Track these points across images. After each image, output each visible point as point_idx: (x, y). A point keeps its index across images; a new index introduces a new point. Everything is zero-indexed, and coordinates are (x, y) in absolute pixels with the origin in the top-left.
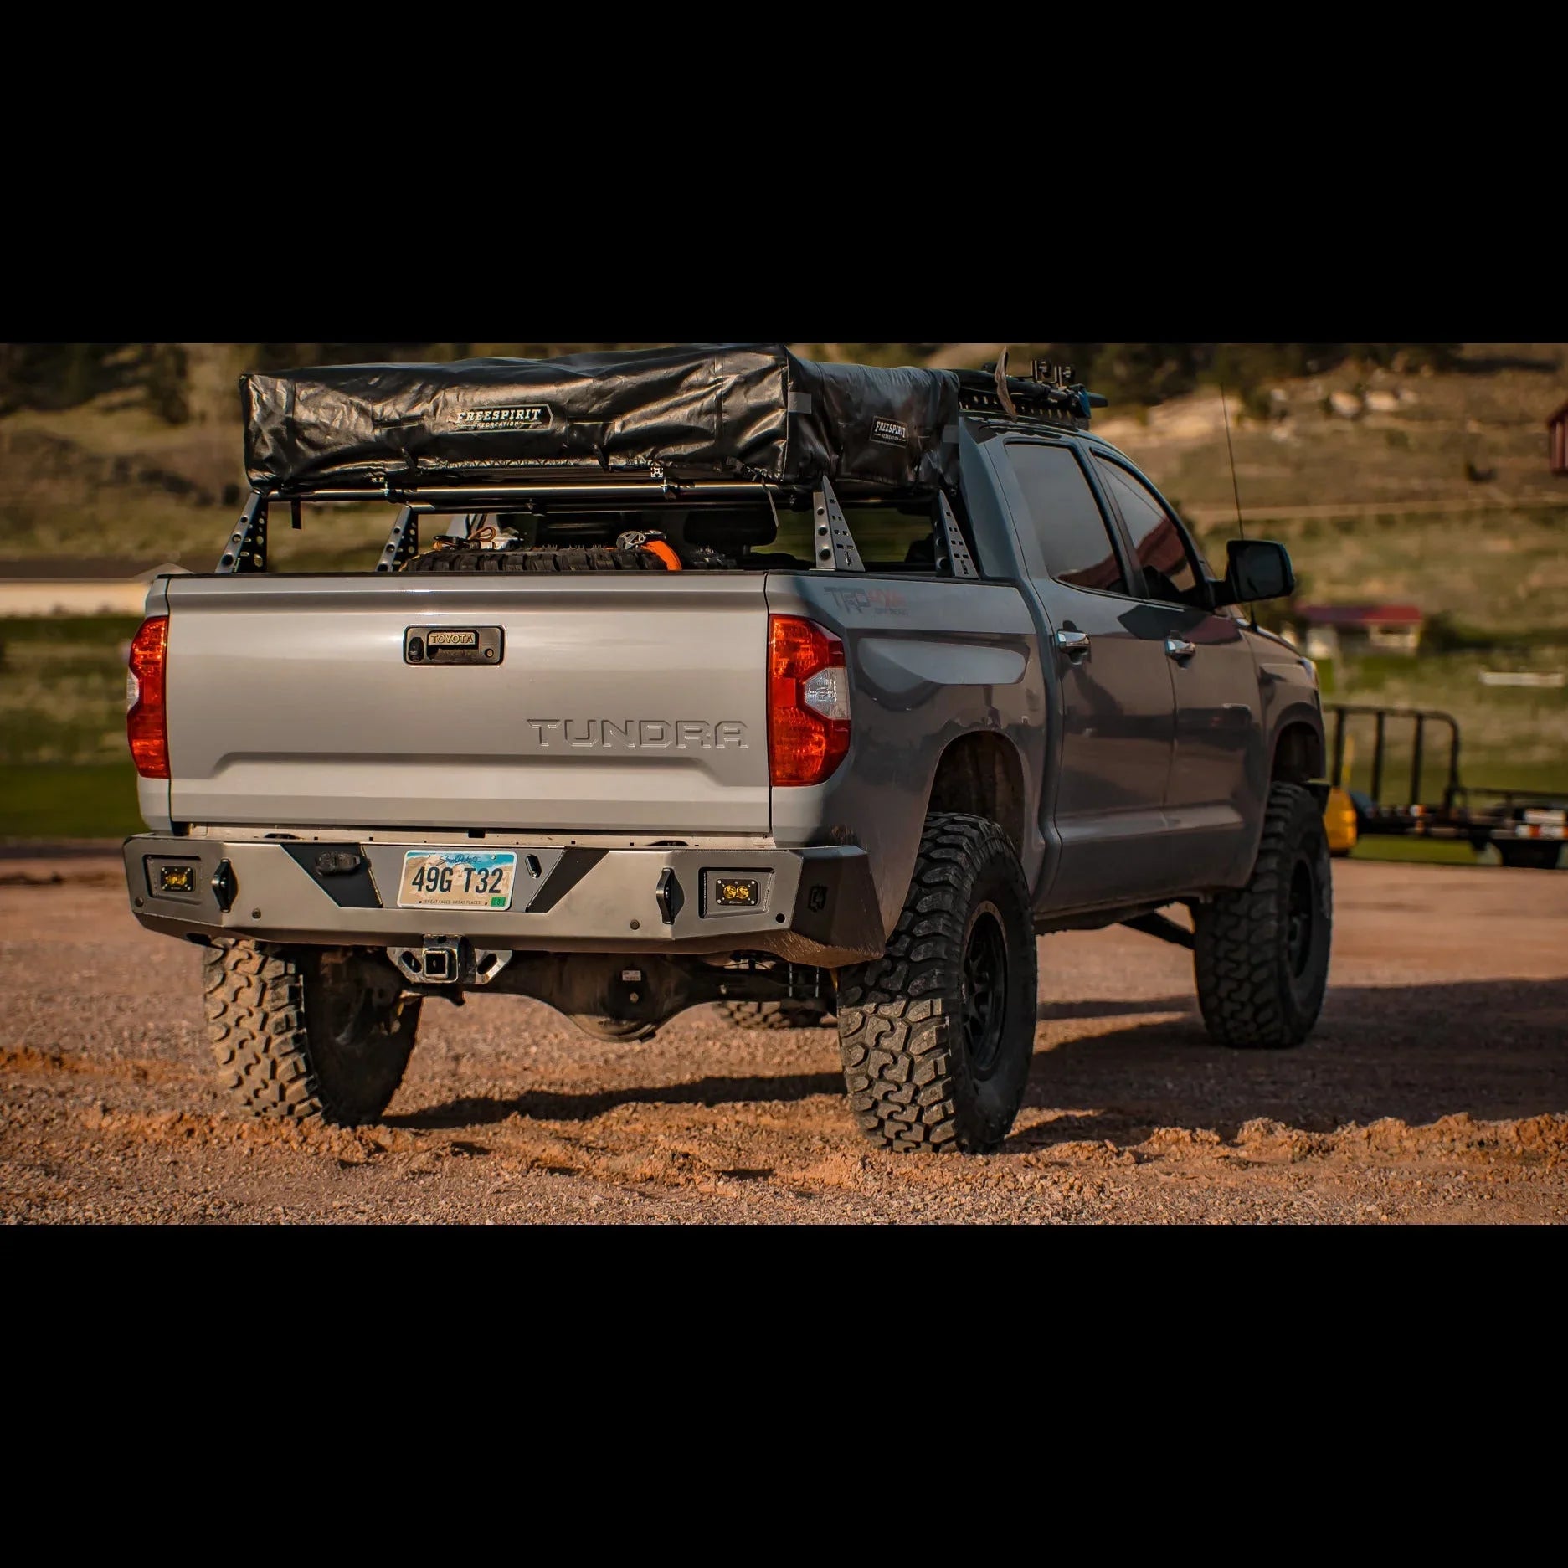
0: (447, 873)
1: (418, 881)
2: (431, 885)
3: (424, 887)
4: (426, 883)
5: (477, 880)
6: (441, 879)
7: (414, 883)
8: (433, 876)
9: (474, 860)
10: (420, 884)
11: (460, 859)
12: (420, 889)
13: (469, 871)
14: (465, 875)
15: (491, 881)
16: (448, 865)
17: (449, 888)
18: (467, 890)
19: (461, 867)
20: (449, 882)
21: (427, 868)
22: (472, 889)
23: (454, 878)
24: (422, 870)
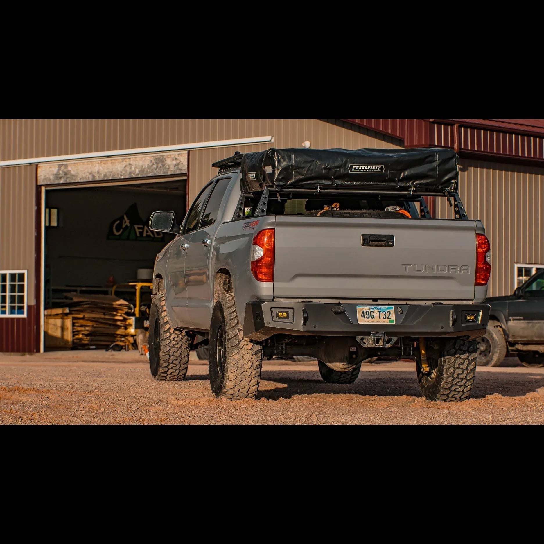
0: (372, 313)
1: (363, 315)
2: (368, 316)
3: (365, 317)
4: (366, 316)
5: (382, 315)
6: (370, 314)
7: (362, 316)
8: (367, 314)
9: (380, 308)
10: (364, 316)
11: (375, 308)
12: (364, 318)
13: (379, 312)
14: (378, 313)
15: (387, 315)
16: (372, 310)
17: (374, 317)
18: (380, 318)
19: (376, 311)
20: (374, 315)
21: (365, 311)
22: (382, 318)
23: (375, 314)
24: (363, 312)
